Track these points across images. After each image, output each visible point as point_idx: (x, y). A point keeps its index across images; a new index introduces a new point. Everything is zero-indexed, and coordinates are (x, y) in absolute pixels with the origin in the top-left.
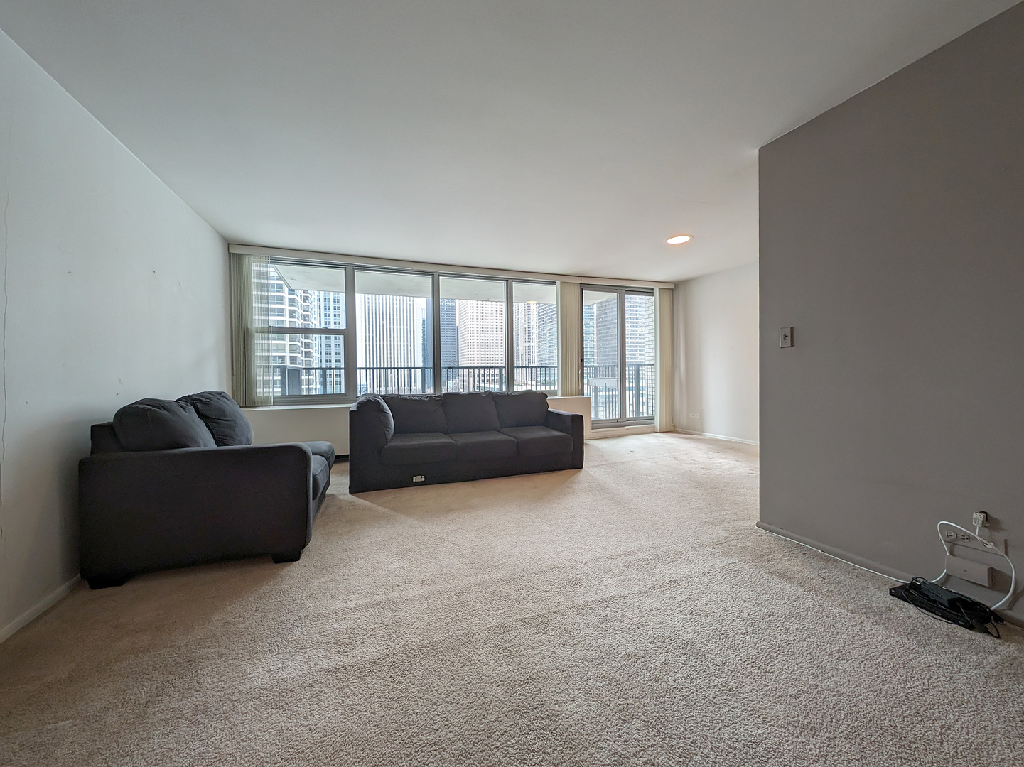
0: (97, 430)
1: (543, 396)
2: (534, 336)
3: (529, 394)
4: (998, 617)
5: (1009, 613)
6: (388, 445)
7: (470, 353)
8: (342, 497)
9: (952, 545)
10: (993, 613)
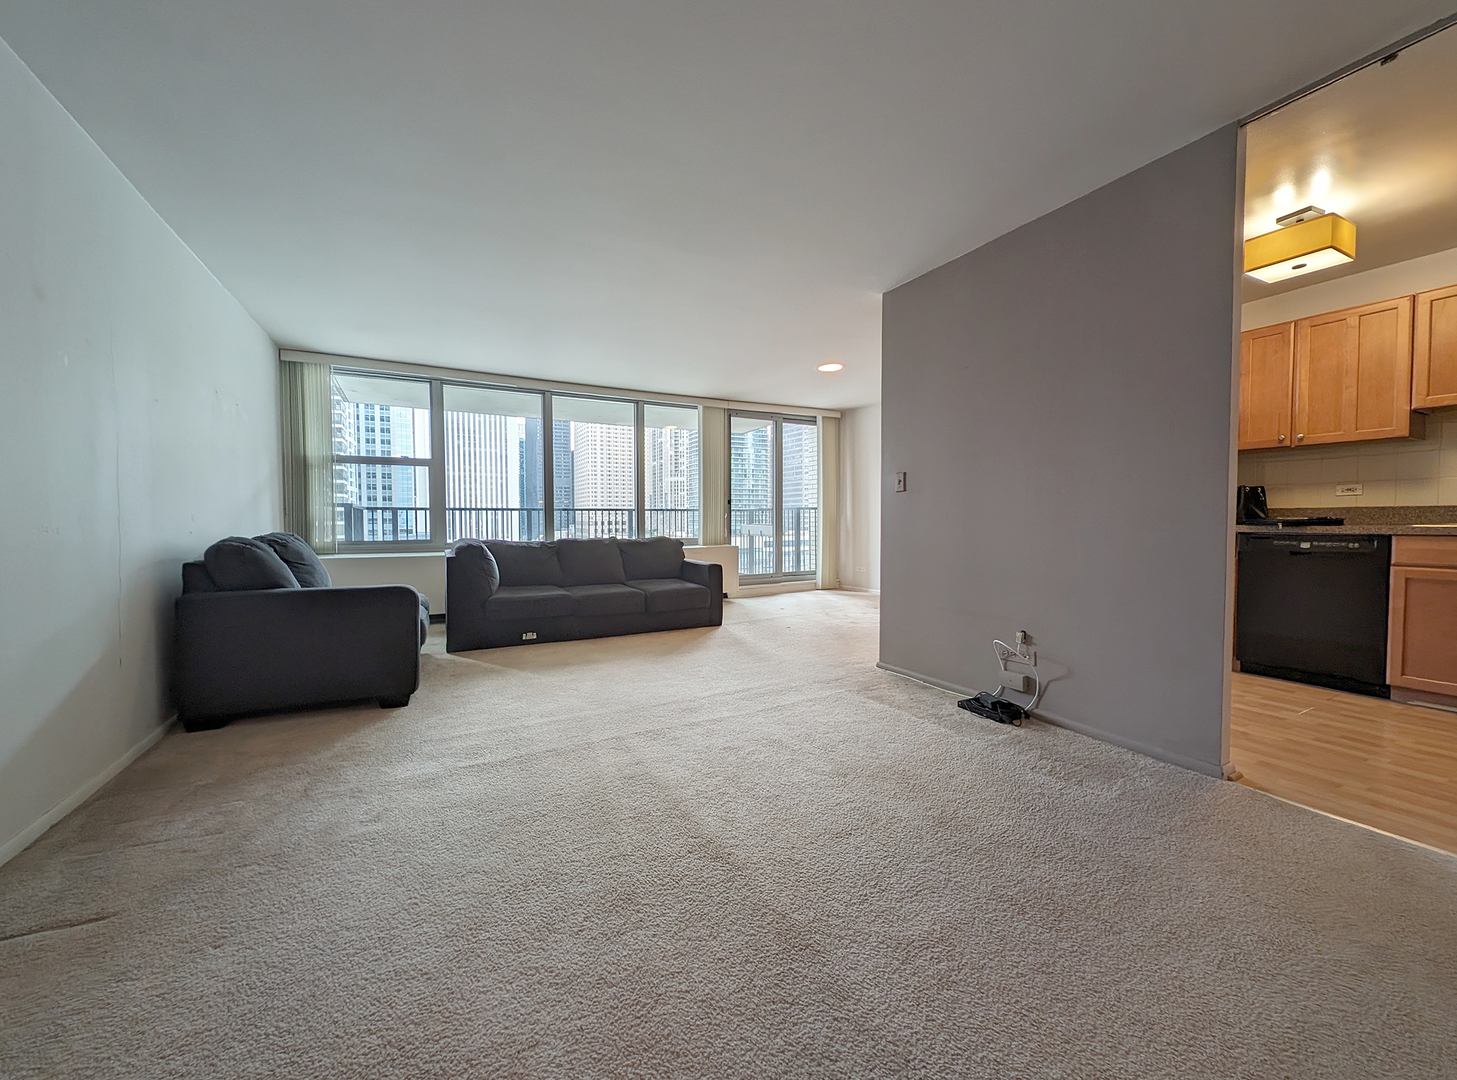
0: (188, 568)
1: (680, 543)
2: (684, 468)
3: (662, 541)
4: (1028, 715)
5: (1036, 711)
6: (495, 596)
7: (590, 490)
8: (439, 657)
9: (1006, 660)
10: (1025, 712)
